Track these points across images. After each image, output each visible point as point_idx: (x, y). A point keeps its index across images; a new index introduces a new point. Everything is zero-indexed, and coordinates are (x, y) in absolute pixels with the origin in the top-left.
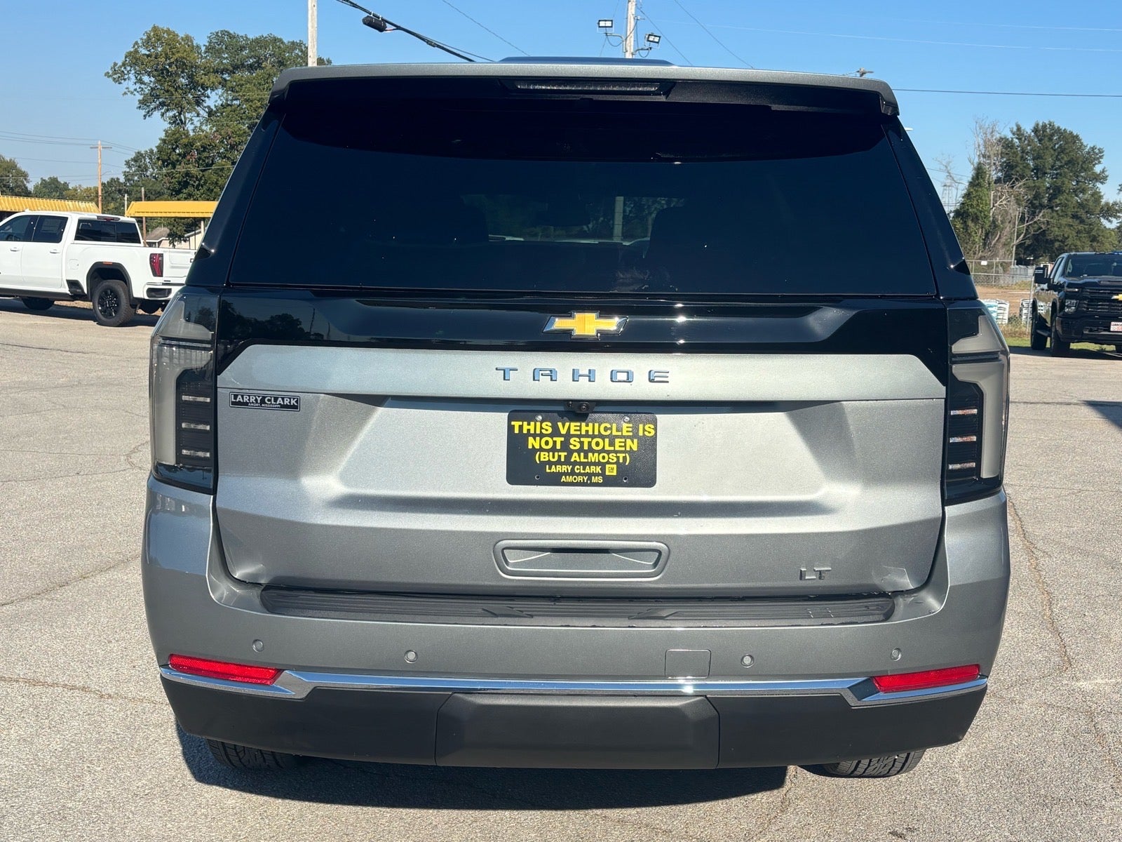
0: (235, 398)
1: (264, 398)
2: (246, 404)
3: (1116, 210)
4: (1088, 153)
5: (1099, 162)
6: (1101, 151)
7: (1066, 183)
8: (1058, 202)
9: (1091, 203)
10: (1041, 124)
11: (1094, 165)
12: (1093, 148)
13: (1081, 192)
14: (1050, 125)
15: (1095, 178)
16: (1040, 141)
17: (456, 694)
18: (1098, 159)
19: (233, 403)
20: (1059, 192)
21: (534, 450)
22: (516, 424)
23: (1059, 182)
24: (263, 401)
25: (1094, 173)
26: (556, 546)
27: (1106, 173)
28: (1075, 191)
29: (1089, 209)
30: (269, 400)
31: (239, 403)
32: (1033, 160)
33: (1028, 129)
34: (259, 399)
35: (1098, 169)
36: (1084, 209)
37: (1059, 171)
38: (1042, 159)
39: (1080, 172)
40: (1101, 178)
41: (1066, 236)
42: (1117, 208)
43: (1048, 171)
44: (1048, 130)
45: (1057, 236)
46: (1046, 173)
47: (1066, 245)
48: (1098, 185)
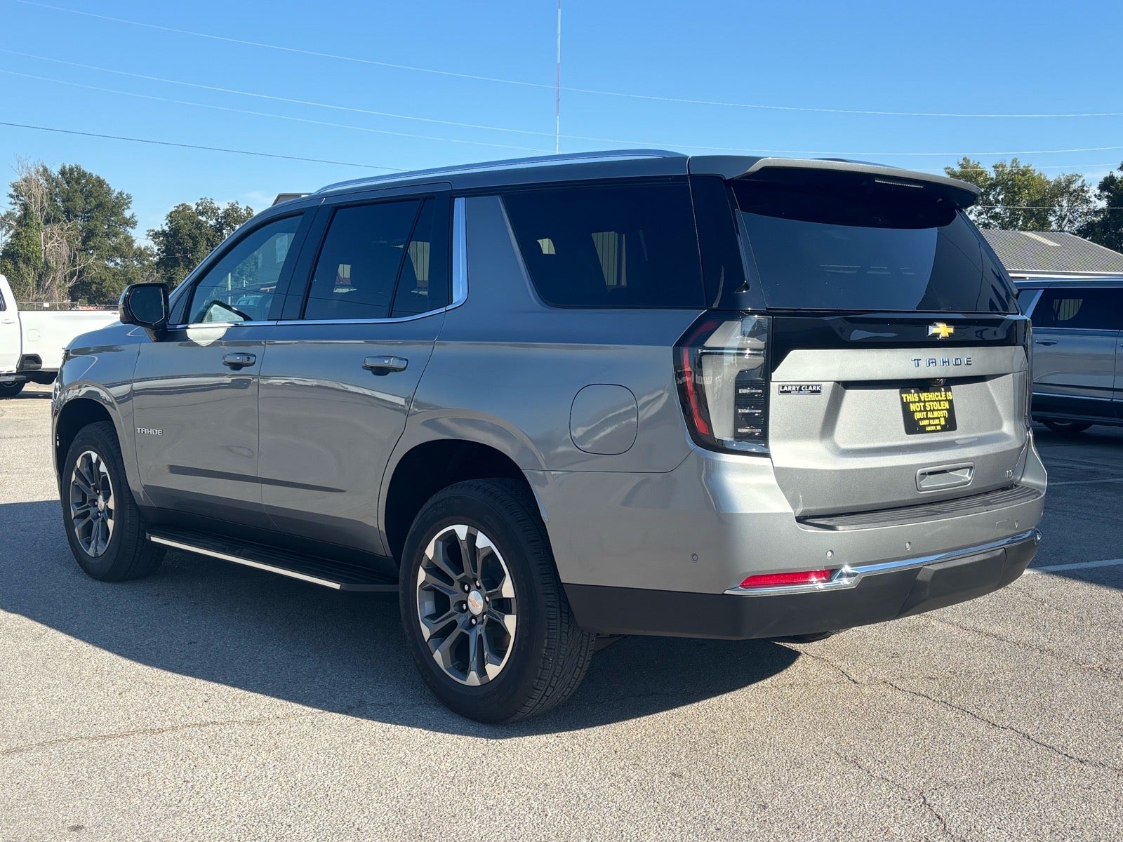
0: (783, 388)
1: (801, 387)
2: (790, 392)
3: (149, 254)
4: (117, 198)
5: (129, 208)
6: (129, 197)
7: (99, 226)
8: (93, 244)
9: (124, 247)
10: (67, 167)
11: (123, 210)
12: (121, 194)
13: (113, 236)
14: (77, 168)
15: (125, 223)
16: (68, 183)
17: (925, 567)
18: (127, 204)
19: (781, 392)
20: (92, 235)
21: (914, 412)
22: (904, 396)
23: (92, 224)
24: (800, 389)
25: (124, 218)
26: (931, 471)
27: (136, 219)
28: (107, 235)
29: (123, 253)
30: (804, 388)
31: (785, 392)
32: (64, 202)
33: (55, 171)
34: (798, 388)
35: (127, 214)
36: (118, 252)
37: (89, 214)
38: (72, 201)
39: (111, 216)
40: (131, 223)
41: (103, 278)
42: (149, 252)
43: (80, 214)
44: (75, 173)
45: (95, 278)
46: (77, 216)
47: (104, 288)
48: (129, 229)
